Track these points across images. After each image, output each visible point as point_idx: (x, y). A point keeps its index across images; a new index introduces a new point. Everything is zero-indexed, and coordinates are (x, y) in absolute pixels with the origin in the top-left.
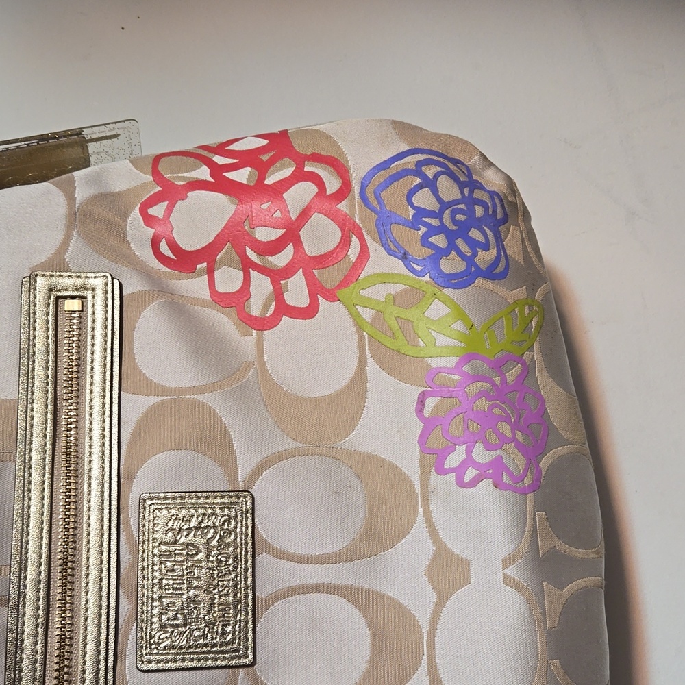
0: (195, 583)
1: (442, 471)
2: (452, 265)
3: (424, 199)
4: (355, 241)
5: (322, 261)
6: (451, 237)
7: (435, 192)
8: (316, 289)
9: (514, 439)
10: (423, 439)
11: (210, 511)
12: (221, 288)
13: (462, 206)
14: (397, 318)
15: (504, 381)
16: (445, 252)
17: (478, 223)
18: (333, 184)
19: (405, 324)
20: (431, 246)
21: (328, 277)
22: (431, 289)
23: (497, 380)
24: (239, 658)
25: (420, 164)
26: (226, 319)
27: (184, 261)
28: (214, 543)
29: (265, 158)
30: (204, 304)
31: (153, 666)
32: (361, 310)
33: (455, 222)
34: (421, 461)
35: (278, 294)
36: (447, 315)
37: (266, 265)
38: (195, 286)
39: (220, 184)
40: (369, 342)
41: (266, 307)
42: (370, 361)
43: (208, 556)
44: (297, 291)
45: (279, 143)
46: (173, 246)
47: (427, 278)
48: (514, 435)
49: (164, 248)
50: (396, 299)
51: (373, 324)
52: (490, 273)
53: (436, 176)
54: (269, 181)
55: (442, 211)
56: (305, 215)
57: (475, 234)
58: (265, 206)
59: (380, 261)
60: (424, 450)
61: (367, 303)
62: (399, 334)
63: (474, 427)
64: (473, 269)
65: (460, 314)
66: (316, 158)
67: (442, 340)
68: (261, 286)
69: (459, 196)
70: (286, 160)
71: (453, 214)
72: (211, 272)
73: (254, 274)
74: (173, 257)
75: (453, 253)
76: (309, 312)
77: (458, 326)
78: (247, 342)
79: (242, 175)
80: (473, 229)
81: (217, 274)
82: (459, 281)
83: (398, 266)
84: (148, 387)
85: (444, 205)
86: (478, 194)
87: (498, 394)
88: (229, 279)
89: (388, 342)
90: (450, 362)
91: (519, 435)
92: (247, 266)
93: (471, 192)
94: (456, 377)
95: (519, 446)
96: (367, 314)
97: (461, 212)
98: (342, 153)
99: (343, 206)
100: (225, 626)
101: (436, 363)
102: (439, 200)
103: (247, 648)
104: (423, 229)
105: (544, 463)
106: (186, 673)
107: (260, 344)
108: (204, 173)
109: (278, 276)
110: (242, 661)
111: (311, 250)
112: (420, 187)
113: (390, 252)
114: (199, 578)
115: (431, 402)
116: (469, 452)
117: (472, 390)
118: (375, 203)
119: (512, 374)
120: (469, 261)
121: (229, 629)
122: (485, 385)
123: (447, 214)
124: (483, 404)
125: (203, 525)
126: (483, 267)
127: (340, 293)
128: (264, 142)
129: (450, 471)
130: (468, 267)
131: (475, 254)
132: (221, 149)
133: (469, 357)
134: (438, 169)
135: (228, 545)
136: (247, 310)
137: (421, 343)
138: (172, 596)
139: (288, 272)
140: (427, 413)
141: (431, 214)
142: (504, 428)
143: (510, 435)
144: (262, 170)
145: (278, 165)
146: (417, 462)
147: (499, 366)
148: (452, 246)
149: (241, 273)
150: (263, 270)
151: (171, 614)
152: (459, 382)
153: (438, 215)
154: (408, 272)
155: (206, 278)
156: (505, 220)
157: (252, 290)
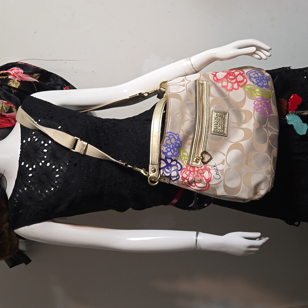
4: (245, 79)
5: (240, 82)
8: (238, 85)
10: (254, 107)
12: (223, 85)
20: (257, 81)
21: (241, 84)
22: (257, 87)
23: (266, 101)
25: (255, 71)
26: (224, 90)
27: (218, 80)
30: (221, 87)
31: (213, 133)
35: (233, 86)
36: (259, 91)
37: (231, 82)
38: (219, 84)
40: (247, 94)
41: (230, 88)
42: (246, 97)
43: (222, 120)
44: (236, 86)
46: (217, 78)
47: (256, 85)
49: (215, 78)
50: (251, 88)
56: (238, 75)
59: (249, 82)
61: (247, 88)
64: (263, 85)
68: (230, 85)
72: (222, 82)
73: (229, 83)
74: (216, 80)
75: (260, 83)
76: (237, 89)
77: (261, 92)
78: (227, 93)
80: (264, 77)
82: (261, 87)
83: (252, 83)
84: (213, 96)
87: (266, 103)
88: (225, 84)
90: (259, 97)
92: (228, 82)
94: (260, 99)
95: (267, 111)
96: (246, 90)
99: (244, 75)
101: (257, 97)
103: (226, 134)
105: (271, 115)
107: (229, 93)
109: (233, 84)
110: (225, 136)
111: (238, 80)
113: (251, 81)
114: (220, 123)
118: (249, 75)
119: (268, 101)
121: (224, 131)
122: (264, 101)
124: (264, 104)
126: (265, 86)
127: (242, 86)
133: (262, 97)
135: (224, 119)
136: (227, 88)
137: (255, 94)
138: (216, 124)
140: (255, 104)
142: (266, 108)
145: (233, 70)
147: (267, 99)
149: (227, 83)
151: (216, 127)
154: (253, 84)
155: (221, 83)
156: (268, 80)
157: (228, 85)
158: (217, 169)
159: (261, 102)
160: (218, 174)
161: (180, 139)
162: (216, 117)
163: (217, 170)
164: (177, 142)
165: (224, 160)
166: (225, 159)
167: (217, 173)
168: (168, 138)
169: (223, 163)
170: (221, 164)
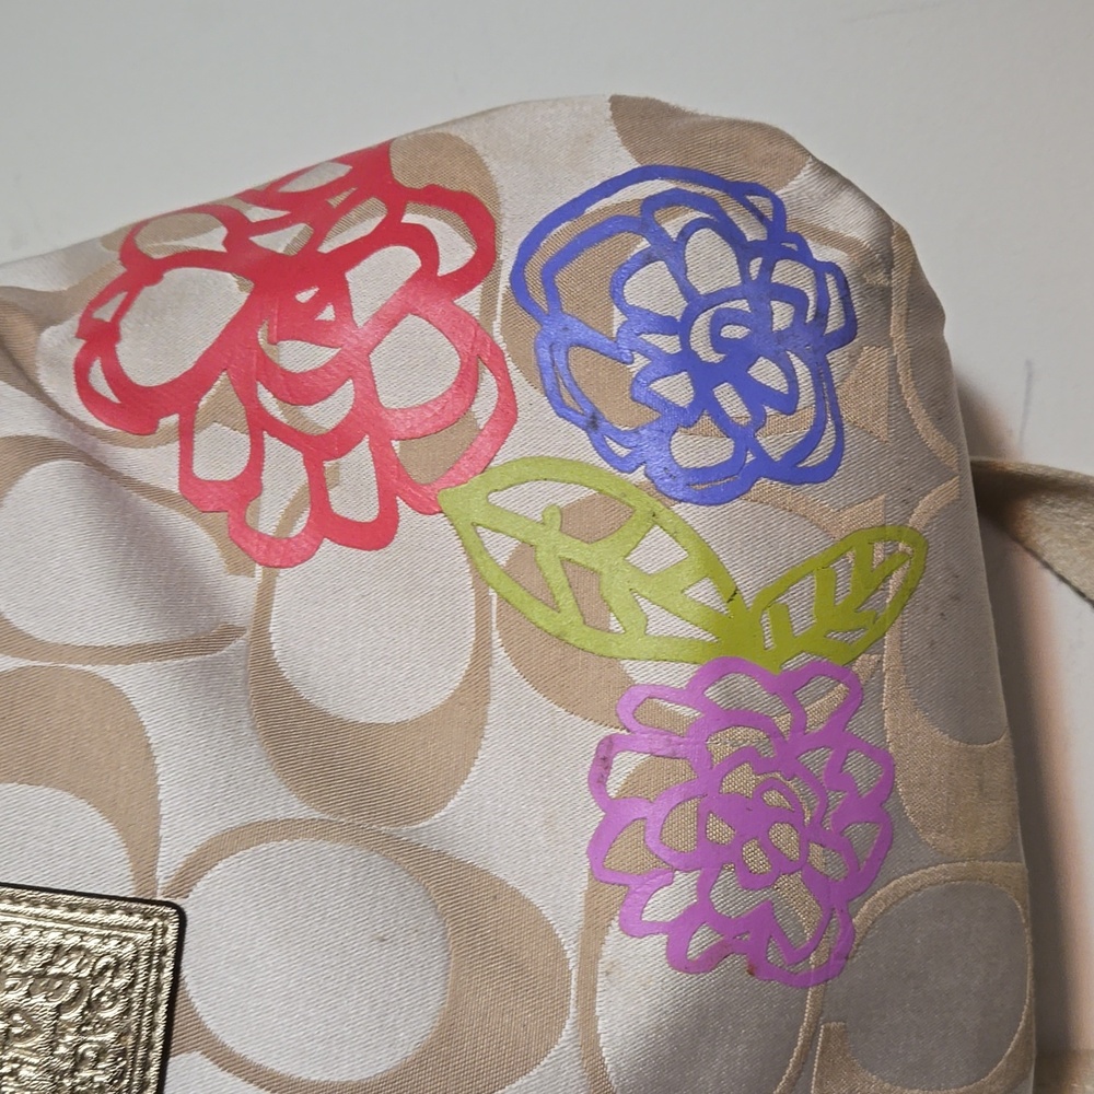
1: (635, 927)
2: (700, 449)
3: (652, 289)
4: (488, 380)
6: (704, 378)
7: (679, 272)
8: (393, 484)
9: (803, 864)
10: (600, 845)
11: (73, 940)
12: (202, 469)
13: (742, 305)
14: (565, 562)
15: (799, 724)
16: (685, 418)
18: (455, 251)
19: (582, 578)
22: (645, 502)
23: (783, 722)
25: (652, 204)
29: (335, 201)
30: (161, 496)
32: (487, 538)
33: (717, 342)
34: (590, 895)
36: (678, 565)
37: (298, 426)
38: (153, 465)
40: (499, 610)
41: (290, 517)
42: (500, 654)
44: (354, 484)
45: (369, 172)
46: (116, 377)
47: (639, 476)
48: (805, 852)
49: (98, 379)
50: (571, 520)
51: (507, 572)
52: (792, 470)
53: (685, 234)
54: (328, 246)
55: (689, 317)
57: (766, 372)
58: (304, 297)
59: (540, 431)
60: (600, 872)
61: (501, 522)
62: (566, 599)
63: (719, 831)
64: (750, 458)
65: (712, 568)
66: (435, 197)
67: (664, 624)
68: (285, 469)
69: (736, 281)
70: (373, 202)
71: (718, 323)
72: (186, 435)
73: (272, 444)
74: (114, 399)
75: (706, 419)
76: (376, 535)
77: (704, 593)
78: (241, 591)
79: (285, 239)
80: (762, 361)
81: (201, 440)
82: (715, 486)
83: (577, 443)
85: (696, 303)
86: (785, 272)
87: (782, 757)
88: (219, 452)
89: (538, 613)
90: (679, 675)
91: (816, 853)
92: (259, 424)
93: (767, 268)
94: (687, 712)
97: (736, 318)
98: (491, 188)
99: (471, 302)
101: (644, 673)
102: (687, 291)
104: (640, 363)
108: (216, 239)
109: (320, 450)
111: (390, 394)
112: (647, 259)
113: (561, 410)
115: (625, 765)
116: (704, 889)
117: (721, 746)
118: (540, 298)
120: (743, 437)
122: (745, 735)
123: (702, 322)
124: (742, 780)
125: (53, 971)
126: (776, 454)
127: (445, 497)
128: (347, 168)
129: (654, 928)
130: (738, 453)
131: (759, 420)
132: (270, 193)
133: (719, 668)
134: (694, 214)
136: (249, 521)
137: (614, 625)
139: (337, 442)
140: (614, 786)
141: (666, 325)
142: (784, 837)
143: (795, 855)
144: (323, 227)
145: (353, 215)
146: (580, 899)
147: (788, 687)
148: (703, 404)
149: (246, 439)
150: (289, 436)
152: (696, 725)
153: (681, 327)
154: (597, 460)
155: (175, 447)
156: (847, 334)
157: (266, 477)
159: (702, 762)
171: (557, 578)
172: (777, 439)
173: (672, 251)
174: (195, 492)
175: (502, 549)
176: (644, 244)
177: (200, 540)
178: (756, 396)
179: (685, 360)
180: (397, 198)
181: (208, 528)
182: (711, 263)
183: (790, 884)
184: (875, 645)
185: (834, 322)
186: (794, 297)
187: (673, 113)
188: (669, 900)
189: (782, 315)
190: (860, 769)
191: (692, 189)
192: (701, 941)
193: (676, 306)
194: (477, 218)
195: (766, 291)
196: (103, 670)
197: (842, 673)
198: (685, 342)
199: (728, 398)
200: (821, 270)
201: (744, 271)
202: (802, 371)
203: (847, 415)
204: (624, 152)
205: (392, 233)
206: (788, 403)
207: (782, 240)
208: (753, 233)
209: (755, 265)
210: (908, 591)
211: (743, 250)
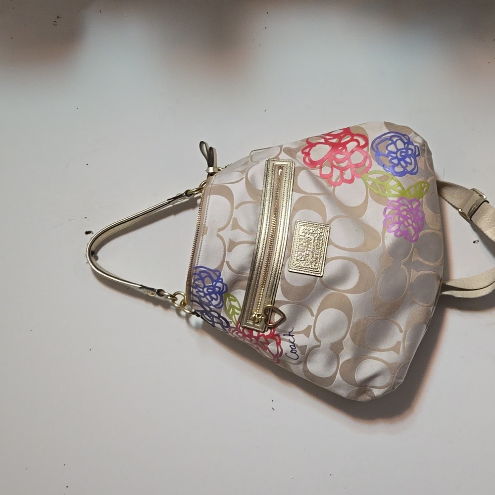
0: (309, 249)
1: (390, 231)
2: (399, 169)
3: (392, 148)
5: (357, 166)
6: (399, 160)
7: (396, 146)
8: (354, 174)
9: (412, 225)
10: (384, 222)
12: (323, 173)
13: (404, 150)
14: (379, 184)
15: (412, 207)
16: (397, 165)
17: (409, 156)
18: (362, 143)
19: (381, 186)
20: (393, 163)
22: (391, 176)
23: (410, 206)
24: (318, 274)
25: (391, 137)
27: (313, 164)
28: (316, 238)
29: (342, 135)
30: (318, 176)
31: (293, 271)
32: (368, 181)
33: (401, 155)
34: (383, 228)
35: (342, 174)
36: (396, 185)
37: (339, 166)
38: (316, 172)
39: (327, 142)
40: (369, 191)
41: (337, 179)
42: (370, 197)
43: (314, 242)
44: (348, 175)
45: (347, 131)
46: (310, 159)
47: (390, 173)
48: (412, 224)
49: (307, 160)
50: (380, 178)
51: (371, 185)
52: (411, 173)
53: (396, 141)
54: (342, 142)
56: (352, 151)
57: (408, 160)
58: (340, 148)
59: (376, 167)
60: (385, 225)
61: (370, 179)
62: (380, 189)
63: (401, 219)
64: (406, 171)
65: (400, 185)
66: (358, 135)
67: (393, 192)
68: (336, 172)
69: (403, 147)
70: (349, 135)
71: (401, 153)
72: (321, 168)
73: (334, 169)
74: (309, 163)
75: (399, 166)
76: (351, 181)
77: (399, 188)
78: (331, 188)
79: (334, 141)
80: (407, 158)
81: (323, 169)
82: (401, 174)
83: (381, 168)
85: (398, 150)
86: (410, 146)
87: (409, 211)
88: (326, 170)
89: (375, 191)
90: (396, 199)
91: (414, 224)
92: (333, 166)
93: (408, 146)
94: (397, 204)
95: (413, 227)
97: (404, 152)
98: (366, 133)
99: (365, 149)
100: (316, 263)
101: (391, 199)
102: (397, 148)
103: (321, 271)
104: (390, 158)
105: (421, 234)
106: (302, 275)
107: (334, 190)
108: (323, 140)
110: (319, 275)
111: (354, 162)
112: (391, 144)
113: (379, 164)
114: (310, 248)
115: (388, 211)
116: (399, 227)
117: (402, 208)
118: (375, 149)
119: (415, 205)
120: (405, 168)
121: (317, 265)
122: (406, 208)
123: (399, 152)
124: (404, 213)
125: (314, 233)
126: (409, 170)
127: (362, 176)
128: (342, 131)
129: (392, 232)
130: (404, 170)
131: (407, 166)
132: (329, 134)
133: (401, 198)
134: (397, 138)
135: (320, 240)
136: (331, 180)
137: (386, 192)
138: (301, 251)
139: (345, 168)
140: (387, 213)
141: (393, 153)
142: (410, 221)
143: (411, 224)
144: (341, 139)
145: (345, 137)
147: (411, 202)
148: (399, 163)
149: (330, 169)
150: (337, 168)
151: (300, 257)
152: (398, 205)
153: (396, 153)
154: (383, 170)
155: (319, 169)
156: (419, 155)
157: (333, 174)
158: (293, 343)
159: (399, 210)
160: (295, 353)
161: (222, 279)
162: (303, 234)
163: (294, 346)
164: (216, 284)
165: (310, 327)
166: (312, 325)
167: (292, 350)
168: (197, 277)
169: (306, 332)
170: (302, 334)
171: (378, 186)
172: (409, 168)
173: (395, 143)
174: (322, 176)
175: (370, 183)
176: (390, 142)
177: (324, 182)
178: (406, 163)
179: (396, 158)
180: (353, 135)
181: (325, 181)
182: (400, 145)
183: (410, 228)
184: (422, 197)
185: (417, 153)
186: (412, 150)
187: (394, 124)
188: (394, 228)
189: (410, 152)
190: (420, 214)
191: (397, 135)
192: (399, 233)
193: (395, 150)
194: (366, 138)
195: (407, 149)
196: (317, 196)
197: (418, 201)
198: (397, 155)
199: (402, 163)
200: (415, 146)
201: (405, 146)
202: (413, 159)
203: (419, 166)
204: (387, 130)
205: (352, 140)
206: (411, 164)
207: (409, 142)
208: (406, 141)
209: (406, 145)
210: (427, 191)
211: (405, 143)
